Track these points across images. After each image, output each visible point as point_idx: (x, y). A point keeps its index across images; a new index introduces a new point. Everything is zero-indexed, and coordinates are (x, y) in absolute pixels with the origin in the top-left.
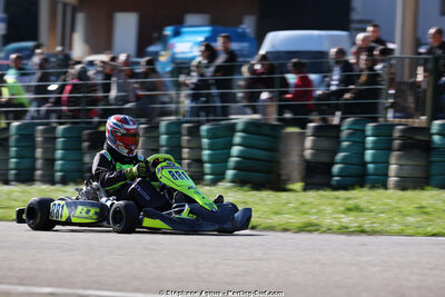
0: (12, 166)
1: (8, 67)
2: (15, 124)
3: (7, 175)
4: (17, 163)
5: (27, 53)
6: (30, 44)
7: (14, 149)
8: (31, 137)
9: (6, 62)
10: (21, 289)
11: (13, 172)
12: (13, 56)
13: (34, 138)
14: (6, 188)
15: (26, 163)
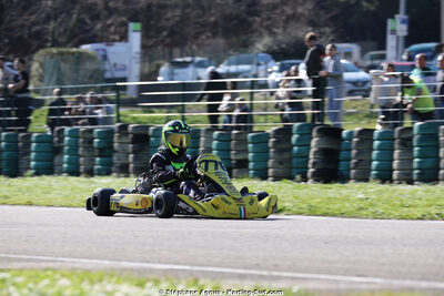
0: (415, 165)
1: (413, 67)
2: (418, 124)
3: (411, 174)
4: (419, 163)
5: (430, 54)
6: (432, 45)
7: (416, 149)
8: (435, 137)
9: (410, 63)
10: (424, 284)
11: (416, 172)
12: (418, 56)
13: (438, 137)
14: (410, 186)
15: (429, 163)
